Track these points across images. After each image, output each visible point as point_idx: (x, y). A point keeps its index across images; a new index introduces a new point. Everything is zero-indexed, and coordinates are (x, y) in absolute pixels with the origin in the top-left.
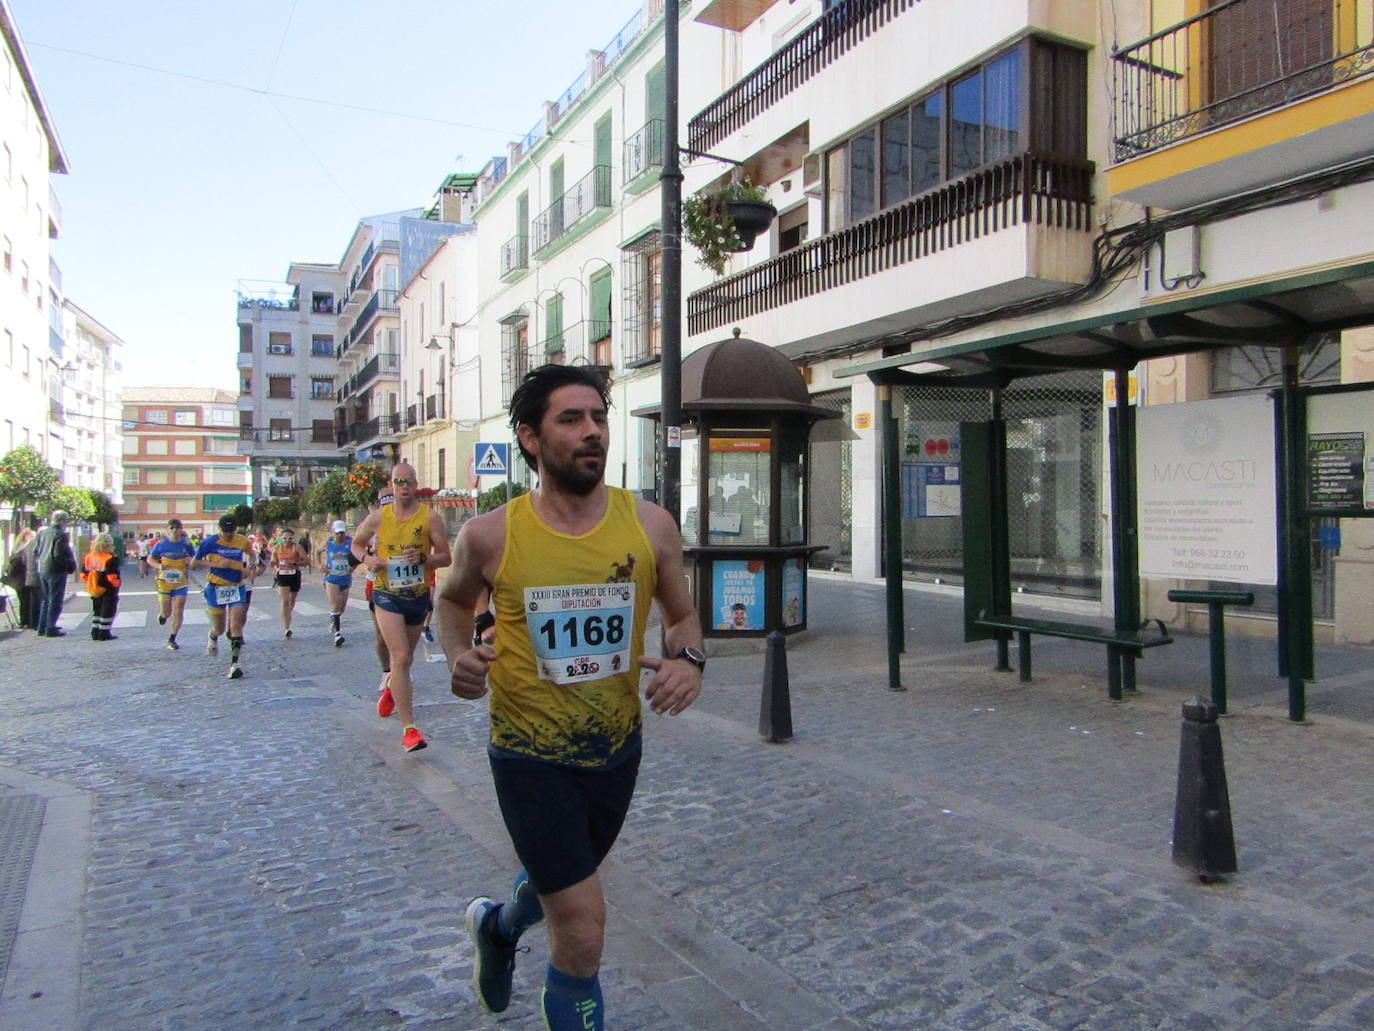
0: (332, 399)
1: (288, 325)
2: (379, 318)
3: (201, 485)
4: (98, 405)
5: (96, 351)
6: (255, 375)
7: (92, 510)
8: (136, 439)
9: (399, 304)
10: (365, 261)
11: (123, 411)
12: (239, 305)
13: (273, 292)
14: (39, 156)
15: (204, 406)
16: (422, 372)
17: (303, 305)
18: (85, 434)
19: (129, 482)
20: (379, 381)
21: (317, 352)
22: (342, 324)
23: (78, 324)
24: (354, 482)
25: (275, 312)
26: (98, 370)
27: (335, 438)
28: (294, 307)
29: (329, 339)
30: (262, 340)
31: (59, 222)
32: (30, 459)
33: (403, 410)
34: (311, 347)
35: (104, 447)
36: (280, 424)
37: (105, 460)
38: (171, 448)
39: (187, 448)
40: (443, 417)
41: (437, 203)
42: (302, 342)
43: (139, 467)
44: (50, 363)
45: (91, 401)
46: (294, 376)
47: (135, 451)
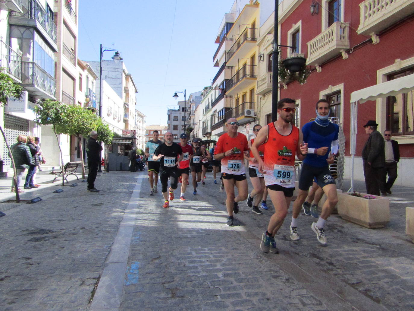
1: (177, 114)
2: (192, 116)
4: (141, 130)
5: (141, 119)
6: (170, 125)
7: (141, 153)
9: (194, 114)
10: (190, 103)
11: (146, 131)
12: (168, 110)
14: (134, 93)
15: (162, 130)
21: (183, 120)
22: (188, 114)
23: (138, 114)
25: (175, 112)
26: (141, 123)
28: (179, 110)
30: (172, 118)
35: (142, 139)
36: (176, 135)
37: (142, 142)
42: (180, 118)
45: (140, 130)
46: (178, 125)
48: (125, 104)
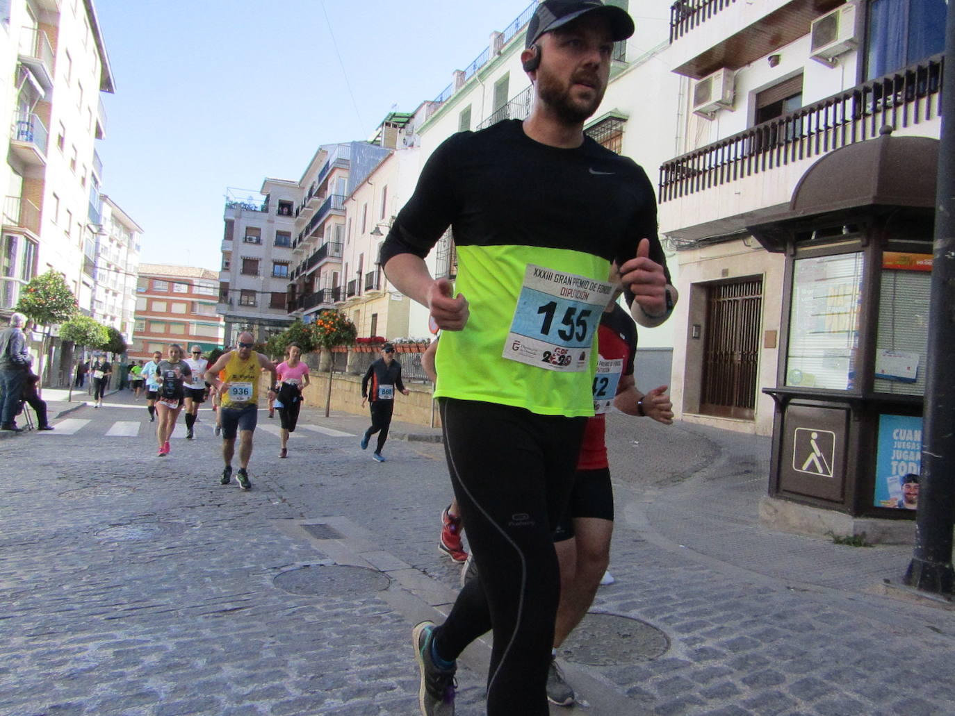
0: (287, 278)
1: (260, 222)
2: (330, 216)
3: (187, 335)
5: (123, 236)
6: (233, 256)
7: (107, 339)
8: (145, 300)
9: (346, 205)
10: (321, 176)
11: (138, 279)
12: (227, 205)
13: (251, 199)
14: (94, 73)
15: (195, 280)
16: (362, 257)
17: (271, 209)
18: (111, 292)
19: (139, 330)
20: (326, 263)
21: (278, 244)
22: (298, 224)
23: (113, 215)
24: (321, 326)
25: (252, 214)
26: (124, 249)
27: (287, 306)
28: (265, 209)
29: (288, 234)
30: (240, 232)
31: (104, 127)
32: (55, 284)
33: (343, 284)
34: (274, 240)
35: (123, 303)
36: (248, 293)
37: (123, 312)
38: (169, 307)
39: (179, 308)
40: (378, 289)
41: (378, 136)
42: (268, 236)
43: (146, 319)
44: (87, 228)
45: (117, 270)
46: (261, 259)
47: (144, 308)
48: (24, 68)
